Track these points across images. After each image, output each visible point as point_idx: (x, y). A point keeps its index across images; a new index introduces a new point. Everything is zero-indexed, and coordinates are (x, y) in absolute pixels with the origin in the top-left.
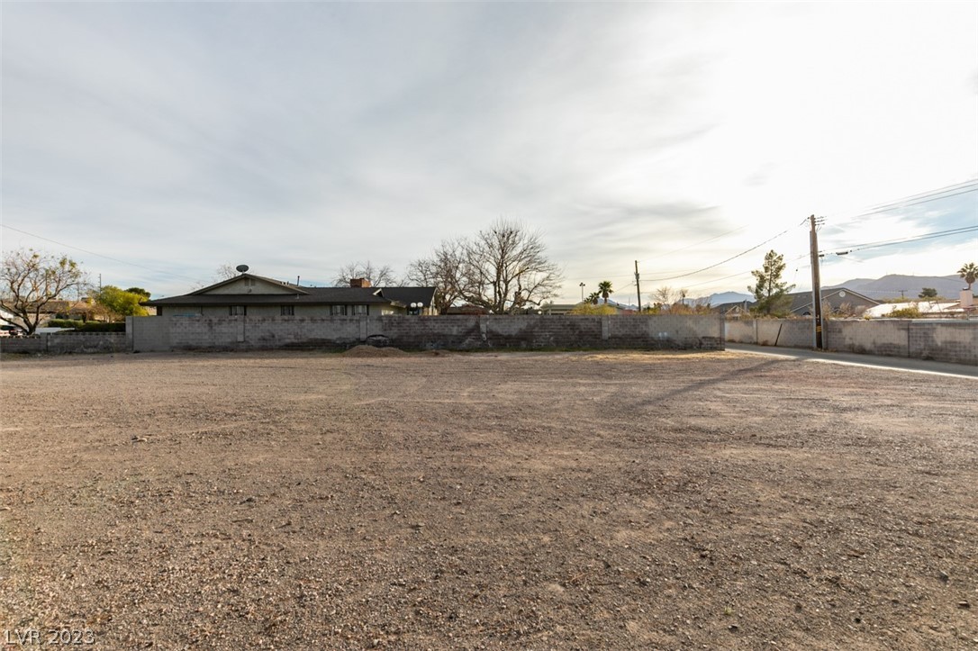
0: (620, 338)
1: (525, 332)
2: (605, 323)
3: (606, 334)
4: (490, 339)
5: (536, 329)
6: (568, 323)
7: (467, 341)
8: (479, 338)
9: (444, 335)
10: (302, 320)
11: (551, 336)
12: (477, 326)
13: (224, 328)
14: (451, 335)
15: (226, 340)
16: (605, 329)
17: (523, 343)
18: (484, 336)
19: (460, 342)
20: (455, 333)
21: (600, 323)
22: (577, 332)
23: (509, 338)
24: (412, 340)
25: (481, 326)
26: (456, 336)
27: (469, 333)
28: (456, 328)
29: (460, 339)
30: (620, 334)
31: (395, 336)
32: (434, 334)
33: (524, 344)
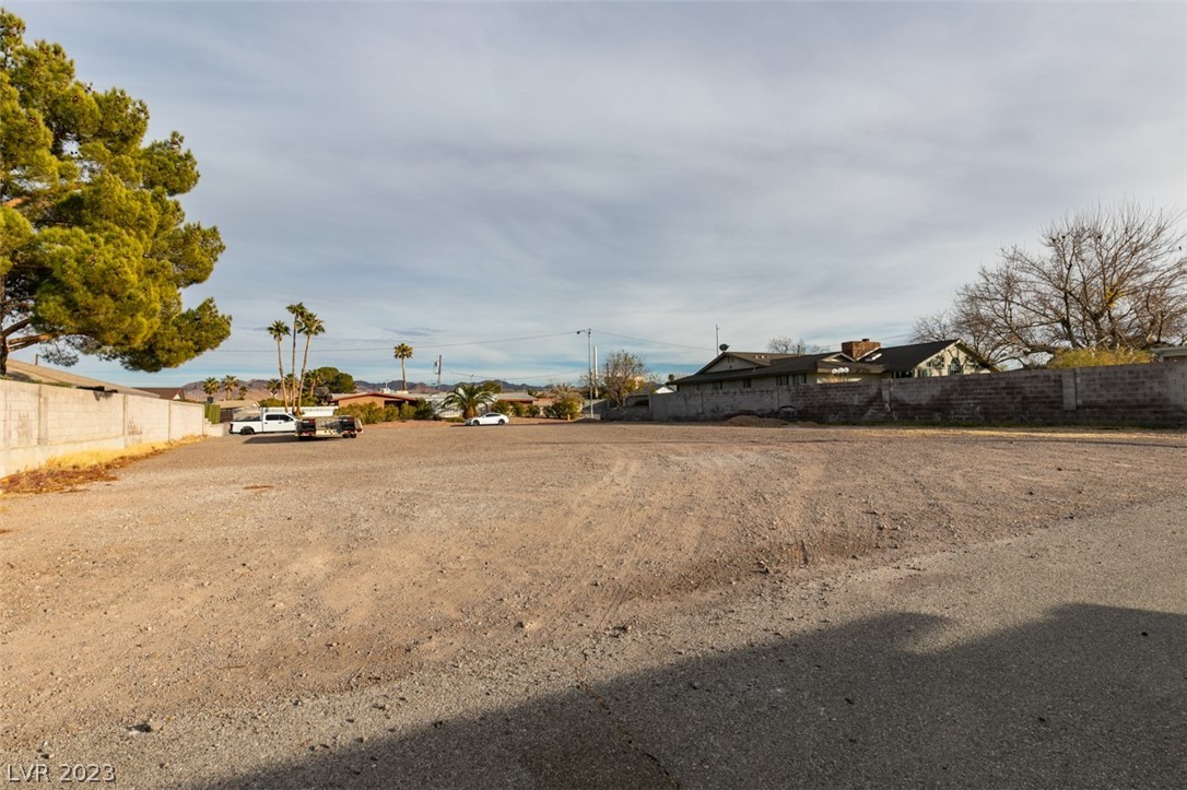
0: (1101, 407)
1: (940, 400)
2: (1068, 381)
3: (1070, 399)
4: (896, 409)
5: (954, 396)
6: (1003, 384)
7: (869, 413)
8: (882, 409)
9: (846, 406)
10: (735, 393)
11: (977, 405)
12: (879, 394)
13: (692, 402)
14: (852, 405)
15: (692, 412)
16: (1069, 392)
17: (936, 415)
18: (887, 405)
19: (862, 414)
20: (856, 403)
21: (1059, 381)
22: (1019, 398)
23: (917, 408)
24: (815, 411)
25: (884, 393)
26: (857, 406)
27: (870, 402)
28: (857, 396)
29: (862, 410)
30: (1101, 401)
31: (801, 408)
32: (837, 405)
33: (937, 417)
